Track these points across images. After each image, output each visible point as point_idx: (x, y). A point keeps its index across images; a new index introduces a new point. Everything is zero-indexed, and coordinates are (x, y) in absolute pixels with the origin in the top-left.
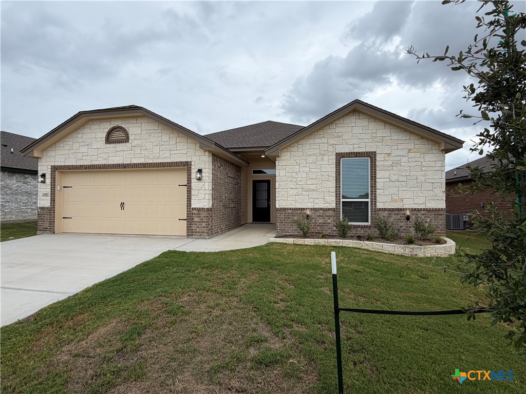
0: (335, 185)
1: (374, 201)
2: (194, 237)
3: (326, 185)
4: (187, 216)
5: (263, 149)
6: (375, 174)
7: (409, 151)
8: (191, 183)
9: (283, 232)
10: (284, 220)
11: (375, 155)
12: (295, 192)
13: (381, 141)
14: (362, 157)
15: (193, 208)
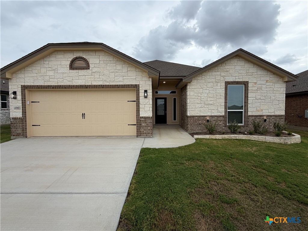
0: (224, 101)
1: (246, 111)
2: (142, 136)
3: (219, 101)
4: (137, 123)
5: (181, 78)
6: (248, 95)
7: (267, 81)
8: (139, 100)
9: (192, 131)
10: (193, 123)
11: (248, 83)
12: (200, 105)
13: (252, 75)
14: (240, 84)
15: (141, 117)
